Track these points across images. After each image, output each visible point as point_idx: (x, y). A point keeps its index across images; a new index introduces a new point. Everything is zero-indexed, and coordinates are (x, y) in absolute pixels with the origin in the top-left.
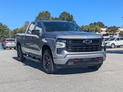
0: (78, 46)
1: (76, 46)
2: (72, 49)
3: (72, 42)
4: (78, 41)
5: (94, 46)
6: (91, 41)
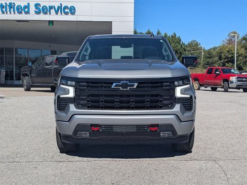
0: (102, 95)
1: (98, 96)
2: (88, 101)
3: (87, 87)
4: (102, 83)
5: (148, 95)
6: (136, 85)
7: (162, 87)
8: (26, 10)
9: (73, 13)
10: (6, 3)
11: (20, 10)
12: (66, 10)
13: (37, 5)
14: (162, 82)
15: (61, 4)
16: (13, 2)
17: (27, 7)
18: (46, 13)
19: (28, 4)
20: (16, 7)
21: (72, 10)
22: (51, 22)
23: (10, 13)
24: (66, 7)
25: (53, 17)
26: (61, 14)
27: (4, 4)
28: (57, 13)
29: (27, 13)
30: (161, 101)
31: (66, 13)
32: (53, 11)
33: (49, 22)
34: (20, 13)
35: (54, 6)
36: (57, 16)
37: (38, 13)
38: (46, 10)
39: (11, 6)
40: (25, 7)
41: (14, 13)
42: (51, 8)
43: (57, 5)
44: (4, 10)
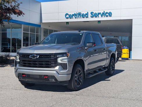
0: (27, 61)
4: (27, 55)
5: (44, 61)
6: (38, 56)
7: (50, 57)
8: (87, 16)
9: (110, 16)
10: (77, 13)
11: (84, 16)
12: (107, 15)
13: (92, 13)
14: (50, 55)
15: (104, 11)
16: (80, 12)
17: (87, 14)
18: (96, 17)
19: (88, 12)
20: (81, 15)
21: (110, 14)
22: (99, 21)
23: (79, 18)
24: (107, 13)
25: (100, 18)
26: (104, 17)
27: (76, 14)
28: (102, 17)
29: (87, 17)
30: (51, 64)
31: (107, 16)
32: (100, 15)
33: (98, 21)
34: (83, 17)
35: (101, 13)
36: (102, 18)
37: (92, 17)
38: (96, 15)
39: (79, 14)
40: (86, 14)
41: (81, 18)
42: (99, 14)
43: (102, 12)
44: (76, 16)
